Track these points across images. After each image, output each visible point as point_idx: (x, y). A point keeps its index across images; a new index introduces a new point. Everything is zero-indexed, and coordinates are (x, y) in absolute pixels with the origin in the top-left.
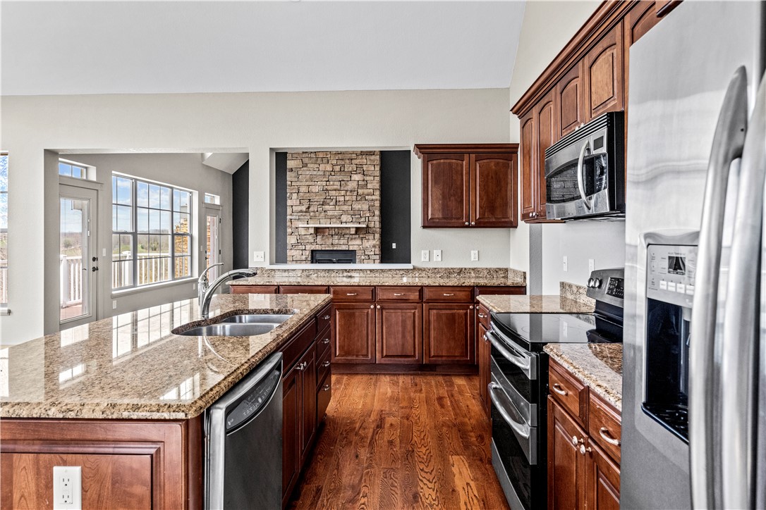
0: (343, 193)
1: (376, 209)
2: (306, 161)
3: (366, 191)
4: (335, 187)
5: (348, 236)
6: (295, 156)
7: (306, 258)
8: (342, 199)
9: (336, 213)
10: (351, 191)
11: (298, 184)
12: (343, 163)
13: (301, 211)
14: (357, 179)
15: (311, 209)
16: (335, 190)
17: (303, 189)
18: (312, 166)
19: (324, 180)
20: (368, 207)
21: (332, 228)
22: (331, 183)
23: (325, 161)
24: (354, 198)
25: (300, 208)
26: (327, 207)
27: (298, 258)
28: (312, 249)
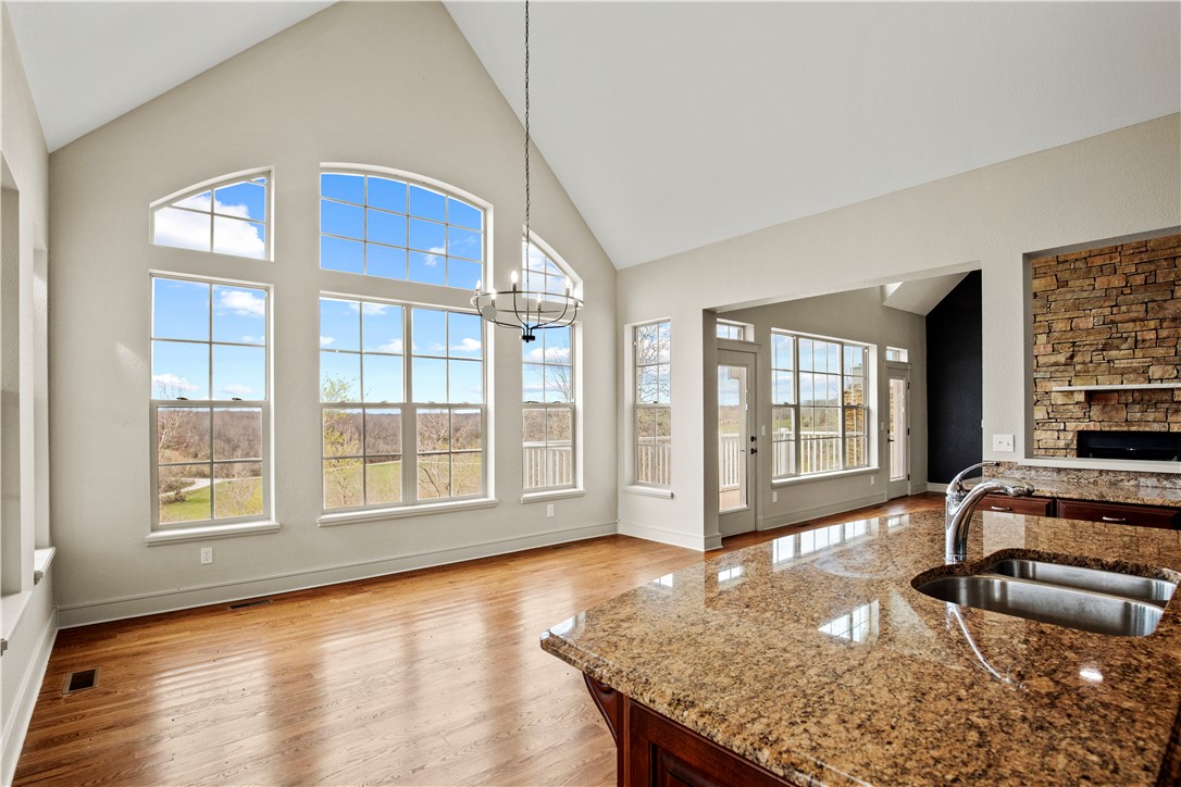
0: (1152, 324)
2: (1065, 276)
4: (1133, 315)
5: (1167, 405)
7: (1068, 446)
8: (1152, 335)
9: (1135, 363)
11: (1049, 317)
12: (1153, 267)
13: (1056, 364)
15: (1077, 359)
16: (1134, 321)
17: (1059, 326)
18: (1078, 283)
19: (1107, 304)
21: (1126, 391)
22: (1124, 308)
23: (1108, 269)
25: (1053, 359)
26: (1114, 353)
27: (1051, 444)
28: (1079, 429)
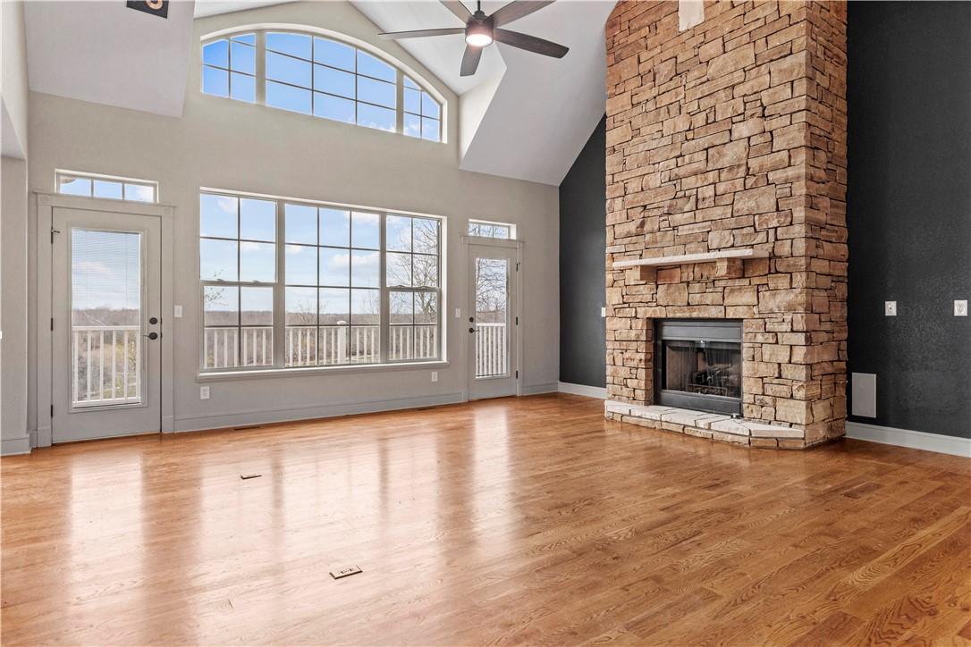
0: (711, 177)
1: (796, 204)
2: (638, 122)
3: (768, 160)
4: (695, 166)
6: (620, 117)
7: (638, 336)
8: (710, 192)
9: (696, 229)
10: (731, 168)
11: (625, 176)
12: (713, 103)
13: (629, 235)
14: (746, 134)
15: (647, 227)
16: (696, 174)
17: (633, 186)
18: (649, 129)
19: (673, 154)
20: (773, 201)
21: (687, 265)
22: (687, 158)
23: (674, 109)
24: (739, 184)
25: (627, 228)
26: (677, 218)
27: (624, 336)
28: (648, 316)
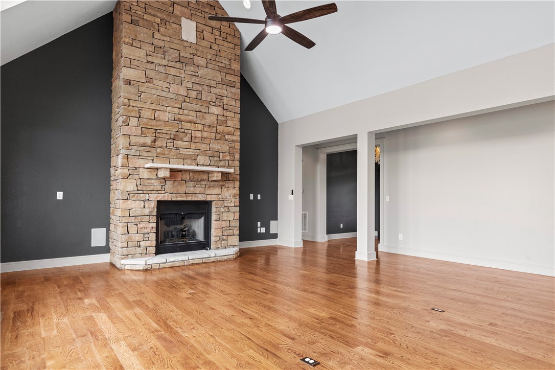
0: (200, 127)
1: (236, 152)
2: (151, 74)
3: (226, 129)
4: (191, 118)
5: (205, 183)
6: (136, 63)
7: (151, 212)
8: (199, 134)
9: (191, 152)
10: (210, 126)
11: (139, 104)
12: (201, 89)
13: (144, 145)
14: (216, 113)
15: (158, 143)
16: (191, 122)
17: (146, 114)
18: (160, 83)
19: (177, 106)
20: (228, 148)
22: (186, 112)
23: (178, 80)
24: (213, 135)
25: (142, 140)
26: (179, 143)
27: (139, 213)
